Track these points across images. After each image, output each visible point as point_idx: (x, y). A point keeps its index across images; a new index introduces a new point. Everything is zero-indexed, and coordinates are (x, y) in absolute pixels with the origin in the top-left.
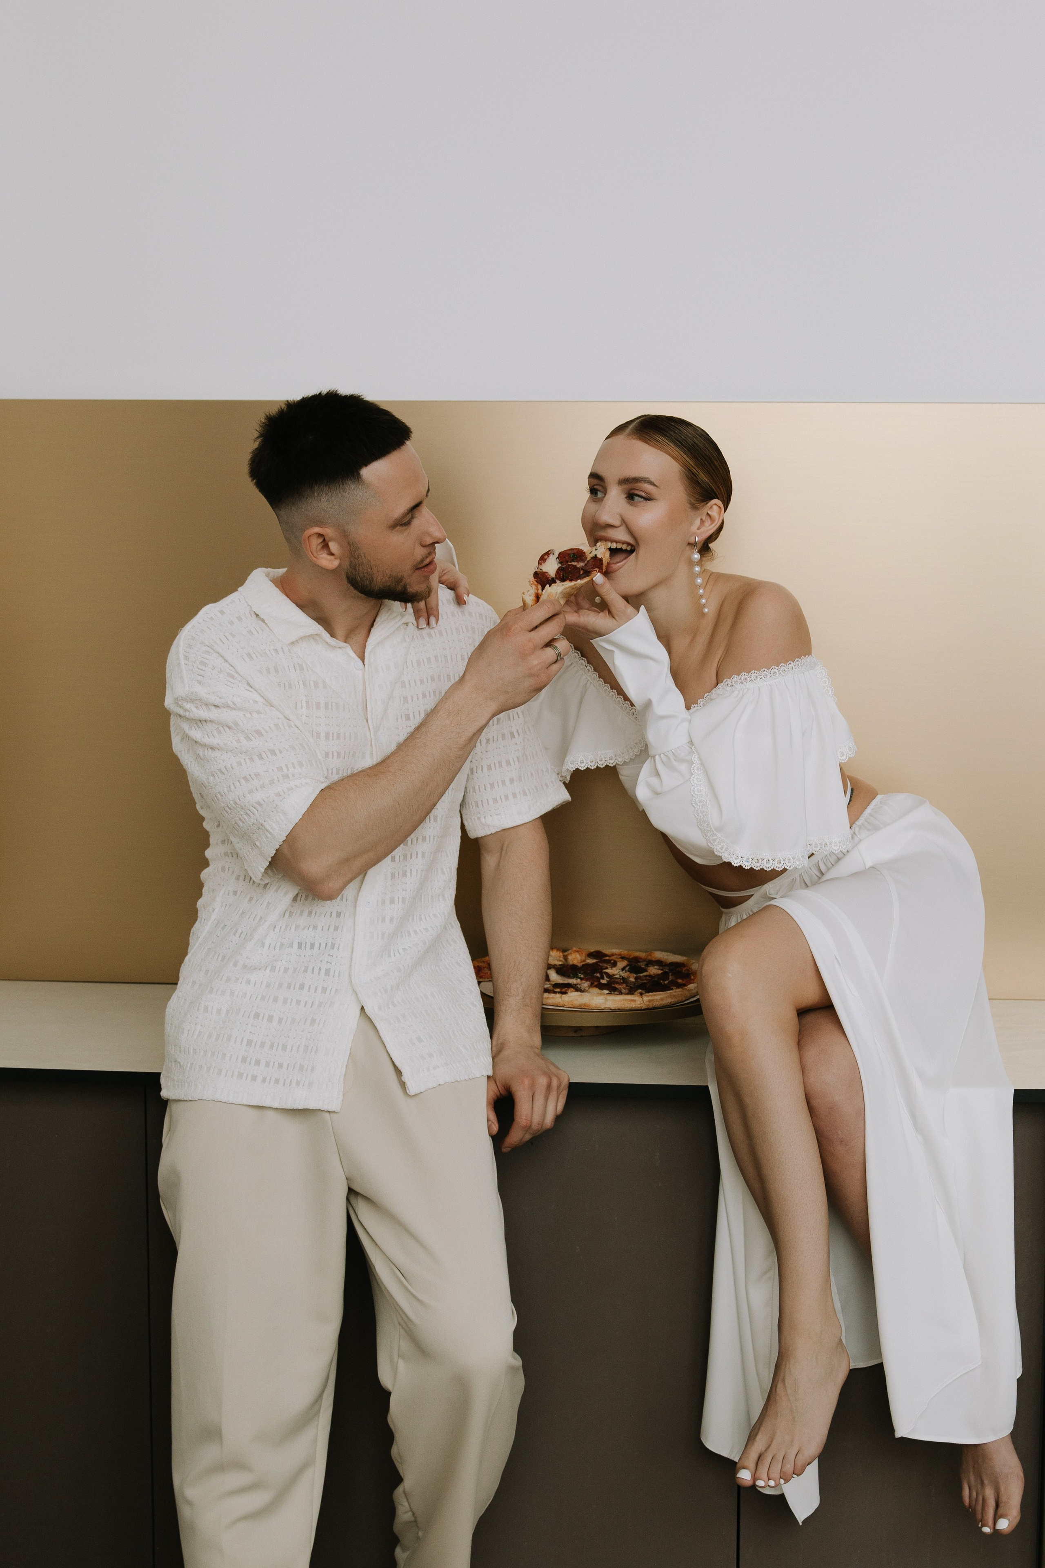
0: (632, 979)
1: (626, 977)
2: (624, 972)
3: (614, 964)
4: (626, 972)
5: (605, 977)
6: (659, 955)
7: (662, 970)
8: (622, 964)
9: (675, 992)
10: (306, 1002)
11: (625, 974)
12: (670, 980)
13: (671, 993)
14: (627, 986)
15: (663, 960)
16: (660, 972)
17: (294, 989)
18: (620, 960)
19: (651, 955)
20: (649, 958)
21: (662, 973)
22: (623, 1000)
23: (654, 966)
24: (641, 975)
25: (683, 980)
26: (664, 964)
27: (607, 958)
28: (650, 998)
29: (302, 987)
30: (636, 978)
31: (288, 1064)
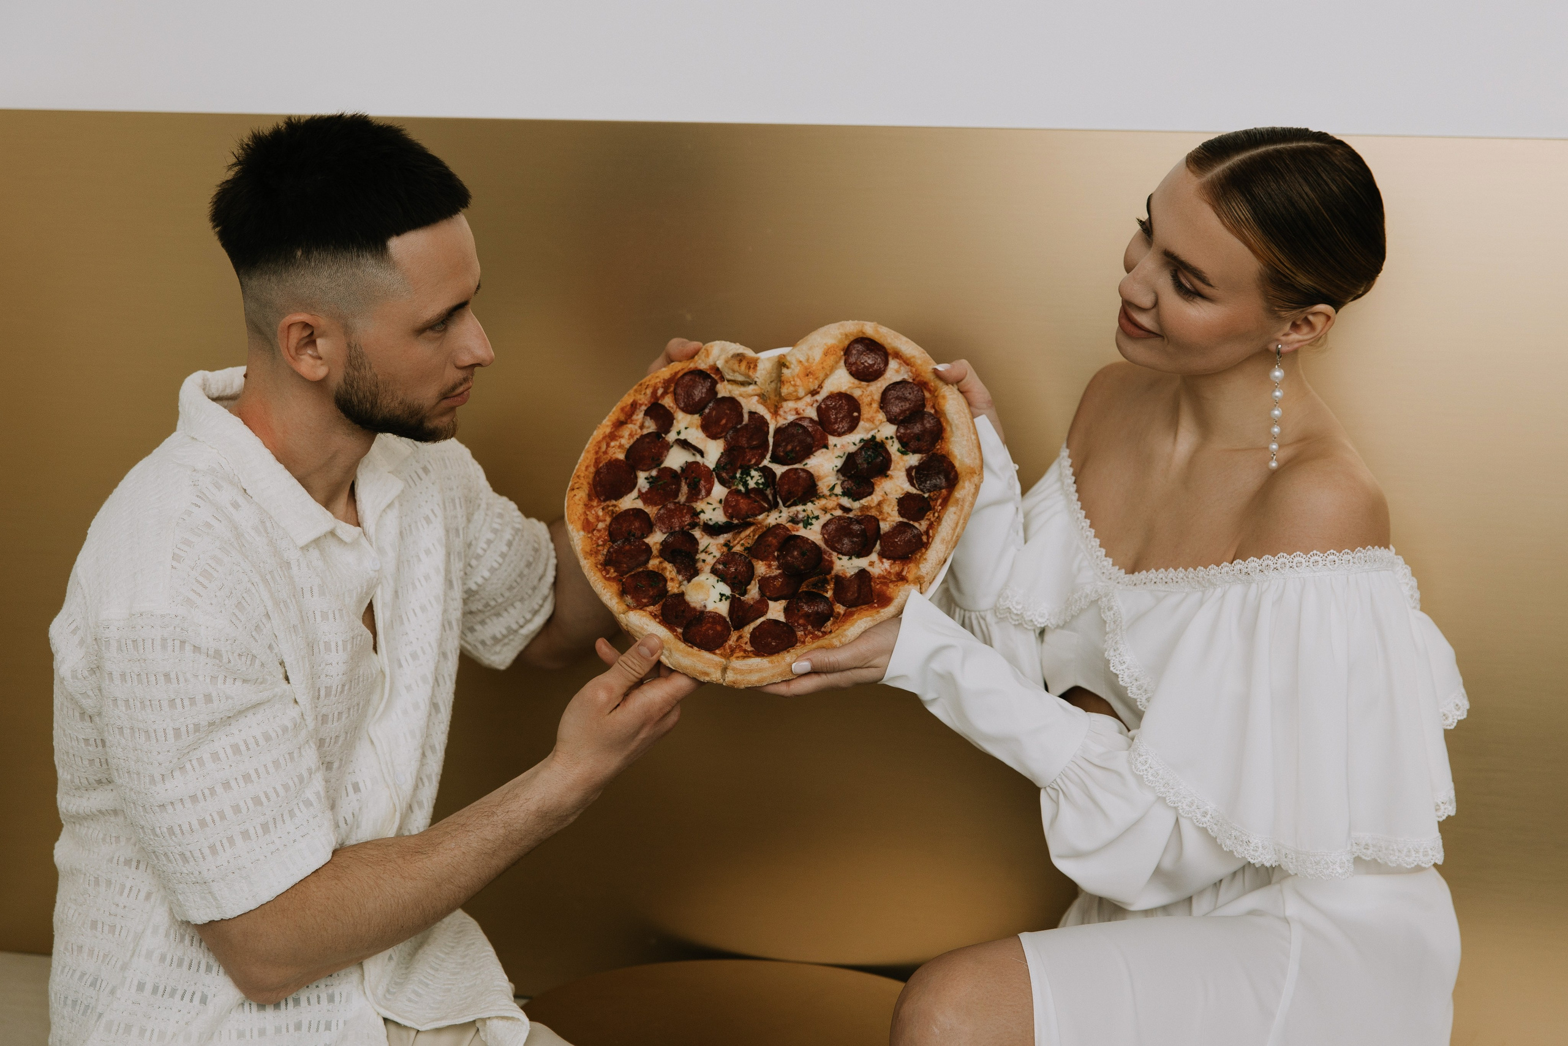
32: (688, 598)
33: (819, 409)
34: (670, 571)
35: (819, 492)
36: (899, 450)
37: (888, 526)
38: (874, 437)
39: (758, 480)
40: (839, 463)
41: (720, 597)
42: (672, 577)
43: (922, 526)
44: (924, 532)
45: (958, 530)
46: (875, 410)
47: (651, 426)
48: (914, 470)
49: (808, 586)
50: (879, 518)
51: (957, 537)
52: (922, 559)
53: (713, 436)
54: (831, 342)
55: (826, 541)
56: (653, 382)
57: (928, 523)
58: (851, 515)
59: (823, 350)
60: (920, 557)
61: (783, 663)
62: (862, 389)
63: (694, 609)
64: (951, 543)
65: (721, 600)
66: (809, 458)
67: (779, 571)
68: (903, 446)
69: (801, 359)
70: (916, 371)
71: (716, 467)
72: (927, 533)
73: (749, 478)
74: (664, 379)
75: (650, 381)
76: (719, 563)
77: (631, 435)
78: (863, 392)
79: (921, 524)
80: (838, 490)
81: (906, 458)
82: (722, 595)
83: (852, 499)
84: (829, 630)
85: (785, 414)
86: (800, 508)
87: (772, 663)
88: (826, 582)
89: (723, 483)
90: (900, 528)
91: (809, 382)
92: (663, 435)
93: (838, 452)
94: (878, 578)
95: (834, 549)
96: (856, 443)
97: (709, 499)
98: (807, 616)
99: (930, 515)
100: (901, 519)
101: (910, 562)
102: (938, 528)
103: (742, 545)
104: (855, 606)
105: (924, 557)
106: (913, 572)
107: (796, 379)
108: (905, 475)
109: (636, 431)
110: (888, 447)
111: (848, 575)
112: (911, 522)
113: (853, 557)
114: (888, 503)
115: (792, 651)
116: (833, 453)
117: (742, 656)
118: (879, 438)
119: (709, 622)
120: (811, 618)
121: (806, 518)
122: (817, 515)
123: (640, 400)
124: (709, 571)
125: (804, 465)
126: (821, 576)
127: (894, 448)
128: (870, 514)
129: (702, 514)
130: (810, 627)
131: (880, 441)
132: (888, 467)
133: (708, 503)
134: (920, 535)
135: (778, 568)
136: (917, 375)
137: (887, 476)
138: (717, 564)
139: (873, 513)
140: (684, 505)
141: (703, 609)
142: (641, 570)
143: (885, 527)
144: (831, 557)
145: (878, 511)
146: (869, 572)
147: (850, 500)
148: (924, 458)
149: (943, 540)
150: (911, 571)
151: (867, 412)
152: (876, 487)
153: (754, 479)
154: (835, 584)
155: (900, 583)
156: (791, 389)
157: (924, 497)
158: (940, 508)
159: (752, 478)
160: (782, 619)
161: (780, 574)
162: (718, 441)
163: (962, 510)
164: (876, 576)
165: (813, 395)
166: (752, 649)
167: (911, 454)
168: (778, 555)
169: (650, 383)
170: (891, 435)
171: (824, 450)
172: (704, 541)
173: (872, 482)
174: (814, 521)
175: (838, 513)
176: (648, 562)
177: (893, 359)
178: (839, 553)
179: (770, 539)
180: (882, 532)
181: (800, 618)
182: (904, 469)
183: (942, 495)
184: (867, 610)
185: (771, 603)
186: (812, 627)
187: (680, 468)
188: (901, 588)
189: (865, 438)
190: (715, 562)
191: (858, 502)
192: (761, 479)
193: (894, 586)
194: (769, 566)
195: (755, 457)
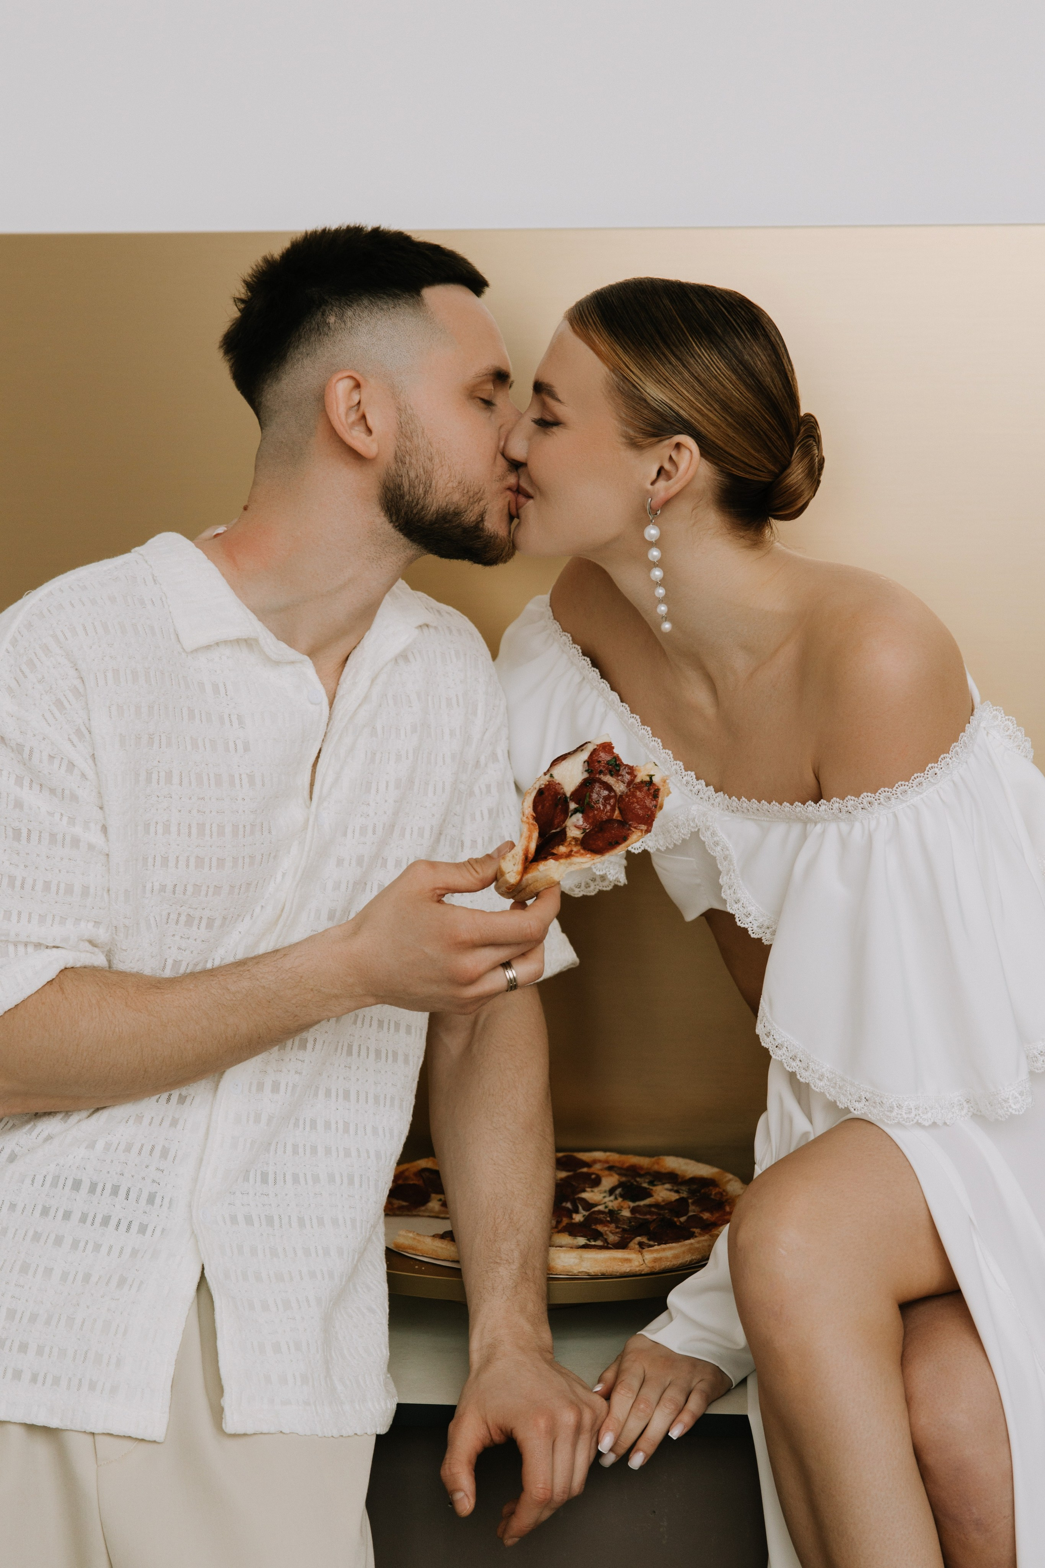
0: (626, 1213)
1: (616, 1209)
2: (612, 1198)
3: (596, 1182)
4: (616, 1199)
5: (580, 1208)
6: (672, 1163)
7: (677, 1192)
8: (609, 1181)
9: (698, 1242)
10: (111, 1247)
11: (612, 1203)
12: (691, 1214)
13: (692, 1244)
14: (617, 1227)
15: (679, 1173)
16: (674, 1196)
17: (93, 1224)
18: (607, 1172)
19: (658, 1164)
20: (656, 1167)
21: (677, 1200)
22: (610, 1259)
23: (664, 1184)
24: (642, 1203)
25: (712, 1213)
26: (680, 1180)
27: (585, 1170)
28: (655, 1255)
29: (106, 1221)
30: (633, 1210)
31: (76, 1351)
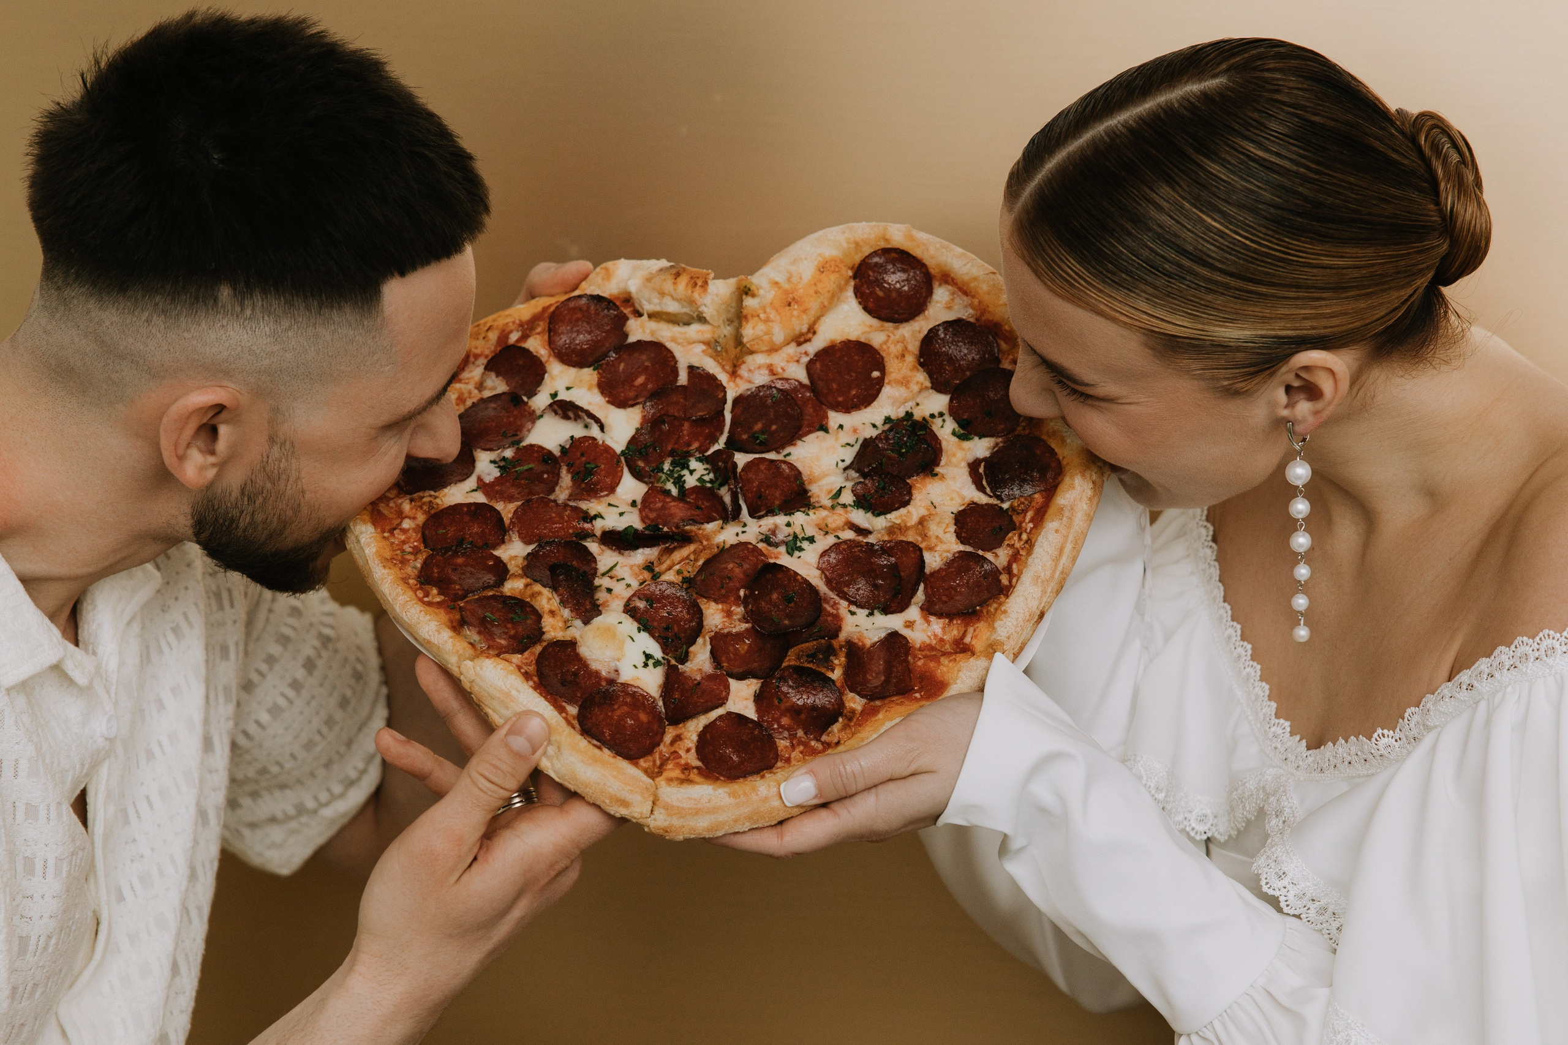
32: (584, 651)
33: (809, 367)
34: (546, 600)
35: (812, 500)
36: (954, 433)
37: (938, 559)
38: (909, 415)
39: (702, 475)
40: (849, 455)
41: (643, 659)
42: (553, 608)
43: (1000, 557)
44: (1004, 569)
45: (1064, 560)
46: (910, 366)
47: (497, 385)
48: (983, 464)
49: (798, 658)
50: (922, 546)
51: (1062, 573)
52: (999, 612)
53: (620, 402)
54: (829, 252)
55: (829, 582)
56: (501, 322)
57: (1010, 552)
58: (871, 539)
59: (816, 263)
60: (996, 609)
61: (755, 798)
62: (887, 332)
63: (597, 674)
64: (1052, 584)
65: (646, 665)
66: (795, 445)
67: (745, 626)
68: (960, 426)
69: (777, 279)
70: (980, 302)
71: (627, 448)
72: (1008, 569)
73: (685, 472)
74: (520, 320)
75: (494, 320)
76: (640, 599)
77: (461, 400)
78: (889, 336)
79: (997, 556)
80: (847, 498)
81: (966, 444)
82: (648, 656)
83: (873, 513)
84: (836, 740)
85: (750, 375)
86: (781, 520)
87: (735, 797)
88: (830, 651)
89: (638, 475)
90: (960, 563)
91: (792, 316)
92: (525, 399)
93: (845, 437)
94: (920, 649)
95: (844, 596)
96: (877, 424)
97: (611, 499)
98: (796, 711)
99: (1013, 538)
100: (962, 548)
101: (979, 620)
102: (1027, 559)
103: (679, 572)
104: (883, 697)
105: (1003, 608)
106: (984, 638)
107: (768, 310)
108: (967, 473)
109: (470, 393)
110: (935, 428)
111: (868, 643)
112: (980, 552)
113: (876, 612)
114: (937, 519)
115: (768, 775)
116: (837, 439)
117: (677, 779)
118: (918, 415)
119: (626, 704)
120: (803, 716)
121: (791, 538)
122: (810, 535)
123: (476, 348)
124: (621, 608)
125: (785, 456)
126: (823, 641)
127: (945, 430)
128: (905, 539)
129: (599, 520)
130: (800, 733)
131: (921, 420)
132: (936, 461)
133: (610, 505)
134: (995, 573)
135: (744, 619)
136: (982, 309)
137: (936, 475)
138: (635, 598)
139: (911, 537)
140: (566, 505)
141: (613, 676)
142: (491, 593)
143: (933, 561)
144: (837, 609)
145: (920, 535)
146: (905, 638)
147: (869, 515)
148: (1001, 445)
149: (1036, 579)
150: (978, 635)
151: (896, 369)
152: (915, 492)
153: (694, 473)
154: (848, 656)
155: (959, 656)
156: (761, 328)
157: (1001, 508)
158: (1031, 525)
159: (692, 472)
160: (751, 713)
161: (747, 630)
162: (630, 410)
163: (1069, 526)
164: (918, 646)
165: (799, 344)
166: (699, 764)
167: (976, 438)
168: (745, 594)
169: (495, 324)
170: (941, 410)
171: (821, 434)
172: (605, 558)
173: (908, 484)
174: (805, 544)
175: (849, 535)
176: (503, 584)
177: (940, 285)
178: (851, 603)
179: (731, 566)
180: (927, 570)
181: (783, 714)
182: (964, 464)
183: (1034, 504)
184: (902, 703)
185: (733, 683)
186: (805, 733)
187: (559, 448)
188: (962, 664)
189: (893, 417)
190: (633, 596)
191: (882, 517)
192: (708, 474)
193: (950, 661)
194: (729, 614)
195: (697, 440)
